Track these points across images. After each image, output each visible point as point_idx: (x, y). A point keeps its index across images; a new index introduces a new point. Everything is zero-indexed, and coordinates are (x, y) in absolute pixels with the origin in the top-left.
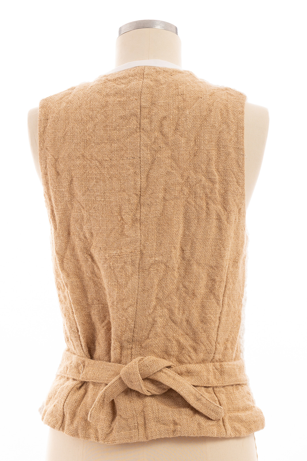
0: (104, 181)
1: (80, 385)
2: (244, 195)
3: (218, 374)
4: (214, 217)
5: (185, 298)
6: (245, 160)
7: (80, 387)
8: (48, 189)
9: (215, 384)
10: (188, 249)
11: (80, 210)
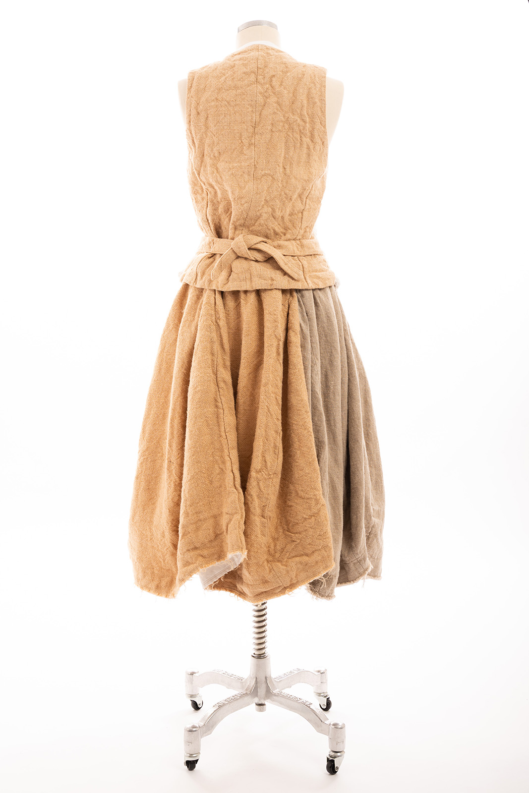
0: (230, 115)
1: (210, 256)
2: (326, 133)
3: (299, 247)
4: (305, 146)
5: (284, 201)
6: (326, 108)
7: (211, 257)
8: (190, 126)
9: (298, 253)
10: (288, 167)
11: (212, 137)
